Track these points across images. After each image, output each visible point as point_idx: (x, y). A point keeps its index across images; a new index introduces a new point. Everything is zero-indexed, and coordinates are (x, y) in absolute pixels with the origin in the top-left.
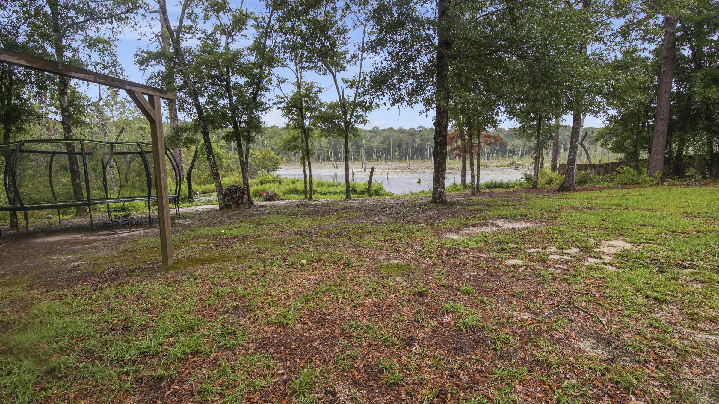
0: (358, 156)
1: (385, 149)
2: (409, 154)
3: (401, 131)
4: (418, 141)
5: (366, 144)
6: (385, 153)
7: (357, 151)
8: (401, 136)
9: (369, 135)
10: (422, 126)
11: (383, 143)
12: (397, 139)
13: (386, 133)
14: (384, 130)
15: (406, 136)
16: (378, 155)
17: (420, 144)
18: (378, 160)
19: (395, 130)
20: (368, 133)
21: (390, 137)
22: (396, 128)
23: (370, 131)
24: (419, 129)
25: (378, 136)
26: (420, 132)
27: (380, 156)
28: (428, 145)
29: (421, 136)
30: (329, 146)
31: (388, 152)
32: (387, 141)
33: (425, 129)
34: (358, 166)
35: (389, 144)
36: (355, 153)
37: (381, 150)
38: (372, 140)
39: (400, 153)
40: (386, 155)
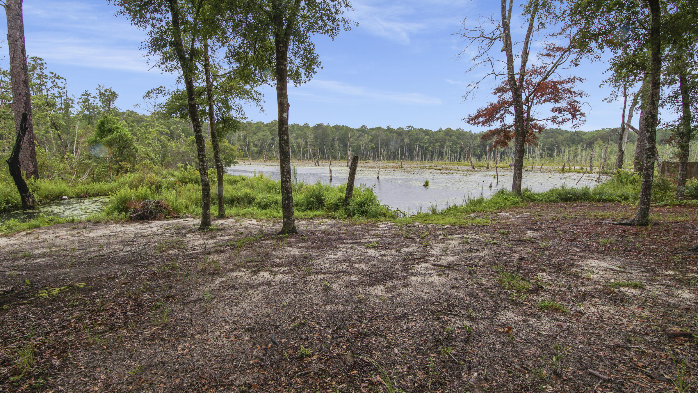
0: (345, 155)
1: (373, 149)
2: (398, 154)
3: (390, 130)
4: (406, 140)
5: (353, 143)
6: (373, 152)
7: (345, 149)
8: (390, 135)
9: (357, 134)
10: (411, 126)
11: (371, 141)
12: (385, 138)
13: (374, 132)
14: (373, 129)
15: (395, 135)
16: (365, 154)
17: (408, 144)
18: (365, 160)
19: (383, 129)
20: (356, 132)
21: (379, 136)
22: (385, 127)
23: (358, 130)
24: (407, 129)
25: (366, 135)
26: (409, 131)
27: (367, 155)
28: (417, 145)
29: (409, 136)
30: (315, 143)
31: (376, 151)
32: (375, 140)
33: (414, 129)
34: (343, 164)
35: (377, 144)
36: (342, 152)
37: (368, 149)
38: (360, 138)
39: (388, 152)
40: (374, 155)
